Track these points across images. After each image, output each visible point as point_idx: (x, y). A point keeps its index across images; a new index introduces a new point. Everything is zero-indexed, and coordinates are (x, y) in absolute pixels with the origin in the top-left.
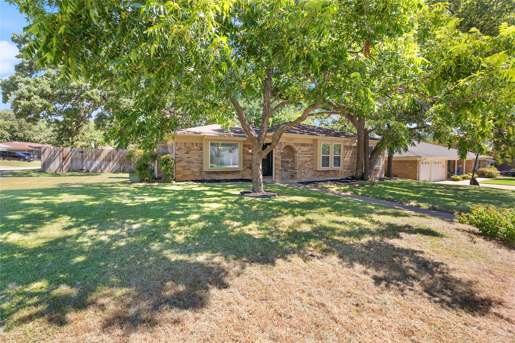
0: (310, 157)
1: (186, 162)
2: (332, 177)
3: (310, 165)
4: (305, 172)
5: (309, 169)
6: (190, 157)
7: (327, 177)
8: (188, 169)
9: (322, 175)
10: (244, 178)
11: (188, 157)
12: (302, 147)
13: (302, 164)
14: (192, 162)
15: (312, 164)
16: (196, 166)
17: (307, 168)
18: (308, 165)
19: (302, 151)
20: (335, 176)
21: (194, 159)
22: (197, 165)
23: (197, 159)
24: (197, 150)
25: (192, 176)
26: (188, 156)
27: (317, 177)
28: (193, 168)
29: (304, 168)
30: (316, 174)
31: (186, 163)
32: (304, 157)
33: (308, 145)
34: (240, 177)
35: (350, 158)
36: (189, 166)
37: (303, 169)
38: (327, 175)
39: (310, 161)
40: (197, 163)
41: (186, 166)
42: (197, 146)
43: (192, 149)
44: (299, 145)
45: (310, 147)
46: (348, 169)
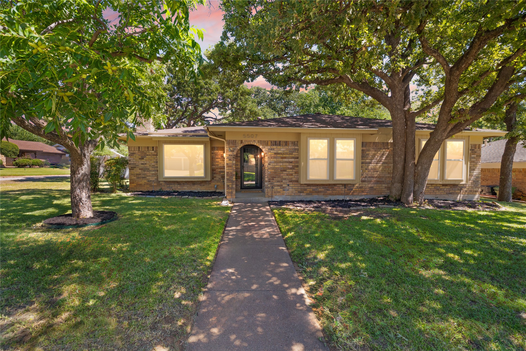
0: (291, 162)
1: (140, 169)
2: (342, 194)
3: (292, 175)
4: (281, 185)
5: (291, 182)
6: (146, 164)
7: (330, 194)
8: (143, 178)
9: (319, 192)
10: (217, 191)
11: (142, 164)
12: (275, 147)
13: (275, 173)
14: (148, 170)
15: (296, 173)
16: (152, 174)
17: (285, 179)
18: (287, 175)
19: (275, 154)
20: (348, 194)
21: (150, 166)
22: (154, 172)
23: (153, 166)
24: (154, 155)
25: (148, 186)
26: (143, 162)
27: (308, 194)
28: (150, 176)
29: (279, 179)
30: (305, 190)
31: (140, 171)
32: (280, 162)
33: (287, 143)
35: (384, 163)
36: (144, 175)
37: (278, 181)
38: (328, 192)
39: (291, 169)
40: (153, 171)
41: (140, 174)
42: (153, 150)
43: (147, 153)
44: (269, 143)
45: (291, 147)
46: (377, 182)
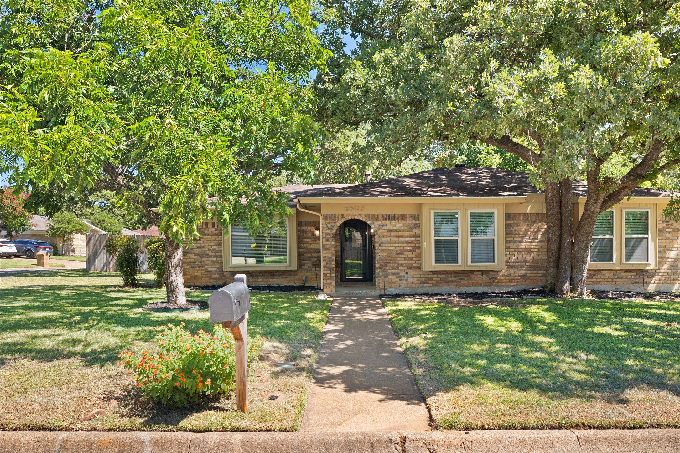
0: (411, 242)
1: (195, 255)
2: (481, 285)
3: (411, 259)
4: (398, 274)
5: (410, 268)
6: (203, 247)
7: (466, 285)
8: (199, 267)
9: (449, 282)
10: (307, 285)
11: (199, 247)
12: (387, 222)
13: (389, 257)
14: (206, 255)
15: (417, 256)
16: (213, 262)
17: (402, 265)
18: (405, 259)
19: (388, 231)
20: (489, 285)
21: (209, 250)
22: (215, 259)
23: (214, 249)
24: (215, 234)
25: (207, 279)
26: (199, 245)
27: (434, 285)
28: (208, 265)
29: (395, 265)
30: (431, 279)
31: (195, 257)
32: (395, 242)
33: (403, 217)
34: (300, 283)
35: (540, 241)
36: (201, 262)
37: (393, 268)
38: (462, 282)
39: (410, 251)
40: (214, 257)
41: (195, 262)
42: (214, 227)
43: (206, 232)
44: (380, 217)
45: (410, 222)
46: (531, 268)
